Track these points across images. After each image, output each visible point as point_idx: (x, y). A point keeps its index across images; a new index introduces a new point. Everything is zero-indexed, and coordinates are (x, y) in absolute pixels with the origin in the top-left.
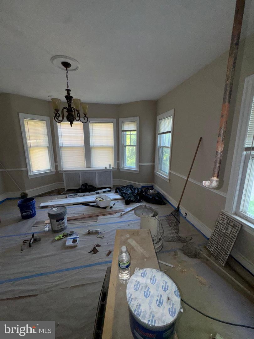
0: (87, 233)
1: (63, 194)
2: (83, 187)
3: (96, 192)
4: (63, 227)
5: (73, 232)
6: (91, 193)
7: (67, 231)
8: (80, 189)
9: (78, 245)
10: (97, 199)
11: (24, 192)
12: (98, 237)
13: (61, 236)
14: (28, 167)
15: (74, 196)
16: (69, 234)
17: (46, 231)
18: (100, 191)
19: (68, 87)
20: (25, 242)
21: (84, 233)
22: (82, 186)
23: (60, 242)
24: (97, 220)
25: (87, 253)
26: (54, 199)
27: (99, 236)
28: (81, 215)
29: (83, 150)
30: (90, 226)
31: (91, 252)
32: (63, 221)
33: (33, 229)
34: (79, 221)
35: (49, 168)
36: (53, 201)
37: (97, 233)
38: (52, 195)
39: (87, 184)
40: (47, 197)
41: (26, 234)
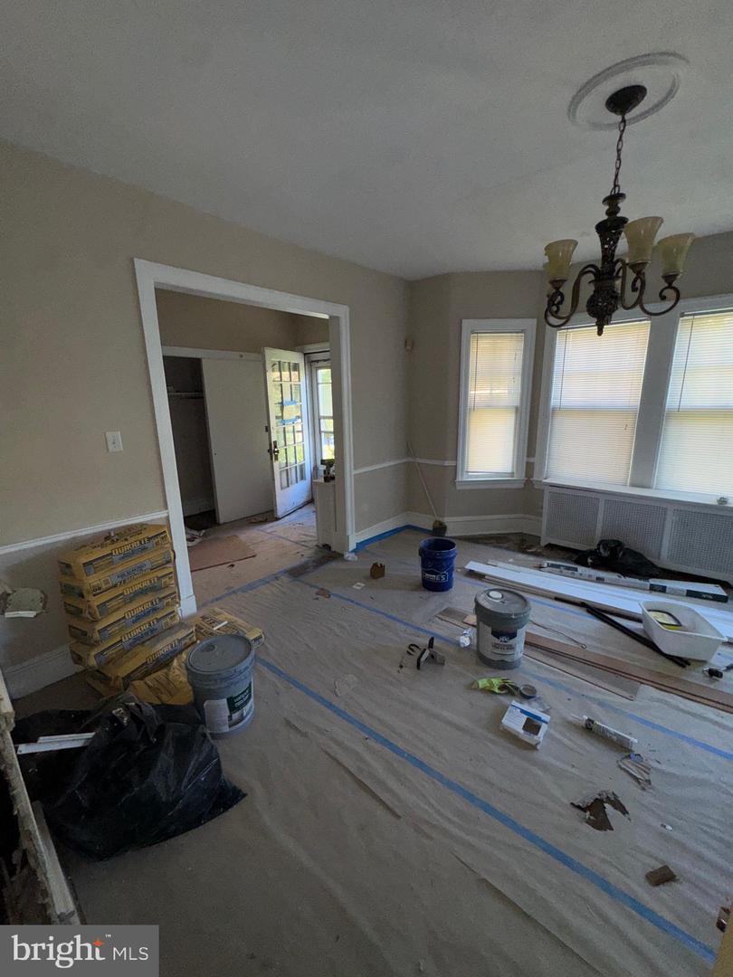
0: (583, 723)
1: (532, 554)
2: (602, 550)
3: (653, 581)
4: (508, 659)
5: (533, 690)
6: (628, 579)
7: (518, 680)
8: (591, 553)
9: (538, 747)
10: (652, 615)
11: (441, 519)
12: (620, 766)
13: (496, 682)
14: (460, 458)
15: (565, 571)
16: (521, 693)
17: (462, 646)
18: (670, 584)
19: (615, 186)
20: (413, 650)
21: (570, 719)
22: (599, 545)
23: (489, 703)
24: (635, 694)
25: (567, 802)
26: (504, 561)
27: (627, 764)
28: (574, 644)
29: (632, 422)
30: (601, 704)
31: (579, 807)
32: (511, 642)
33: (438, 624)
34: (563, 662)
35: (509, 470)
36: (500, 564)
37: (620, 746)
38: (501, 547)
39: (619, 544)
40: (488, 547)
41: (419, 629)
